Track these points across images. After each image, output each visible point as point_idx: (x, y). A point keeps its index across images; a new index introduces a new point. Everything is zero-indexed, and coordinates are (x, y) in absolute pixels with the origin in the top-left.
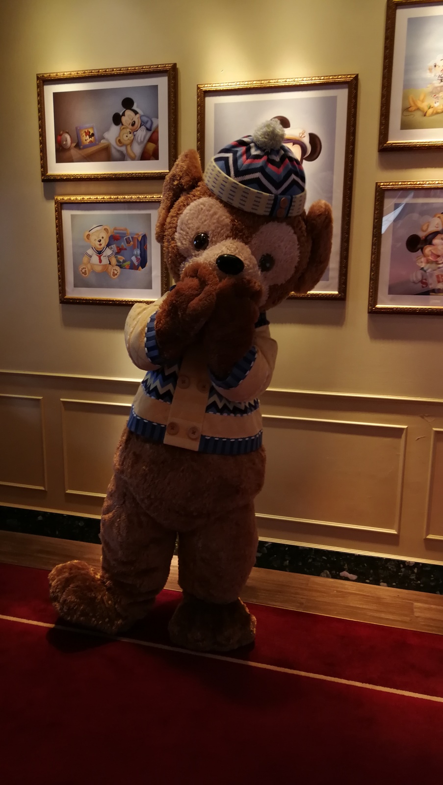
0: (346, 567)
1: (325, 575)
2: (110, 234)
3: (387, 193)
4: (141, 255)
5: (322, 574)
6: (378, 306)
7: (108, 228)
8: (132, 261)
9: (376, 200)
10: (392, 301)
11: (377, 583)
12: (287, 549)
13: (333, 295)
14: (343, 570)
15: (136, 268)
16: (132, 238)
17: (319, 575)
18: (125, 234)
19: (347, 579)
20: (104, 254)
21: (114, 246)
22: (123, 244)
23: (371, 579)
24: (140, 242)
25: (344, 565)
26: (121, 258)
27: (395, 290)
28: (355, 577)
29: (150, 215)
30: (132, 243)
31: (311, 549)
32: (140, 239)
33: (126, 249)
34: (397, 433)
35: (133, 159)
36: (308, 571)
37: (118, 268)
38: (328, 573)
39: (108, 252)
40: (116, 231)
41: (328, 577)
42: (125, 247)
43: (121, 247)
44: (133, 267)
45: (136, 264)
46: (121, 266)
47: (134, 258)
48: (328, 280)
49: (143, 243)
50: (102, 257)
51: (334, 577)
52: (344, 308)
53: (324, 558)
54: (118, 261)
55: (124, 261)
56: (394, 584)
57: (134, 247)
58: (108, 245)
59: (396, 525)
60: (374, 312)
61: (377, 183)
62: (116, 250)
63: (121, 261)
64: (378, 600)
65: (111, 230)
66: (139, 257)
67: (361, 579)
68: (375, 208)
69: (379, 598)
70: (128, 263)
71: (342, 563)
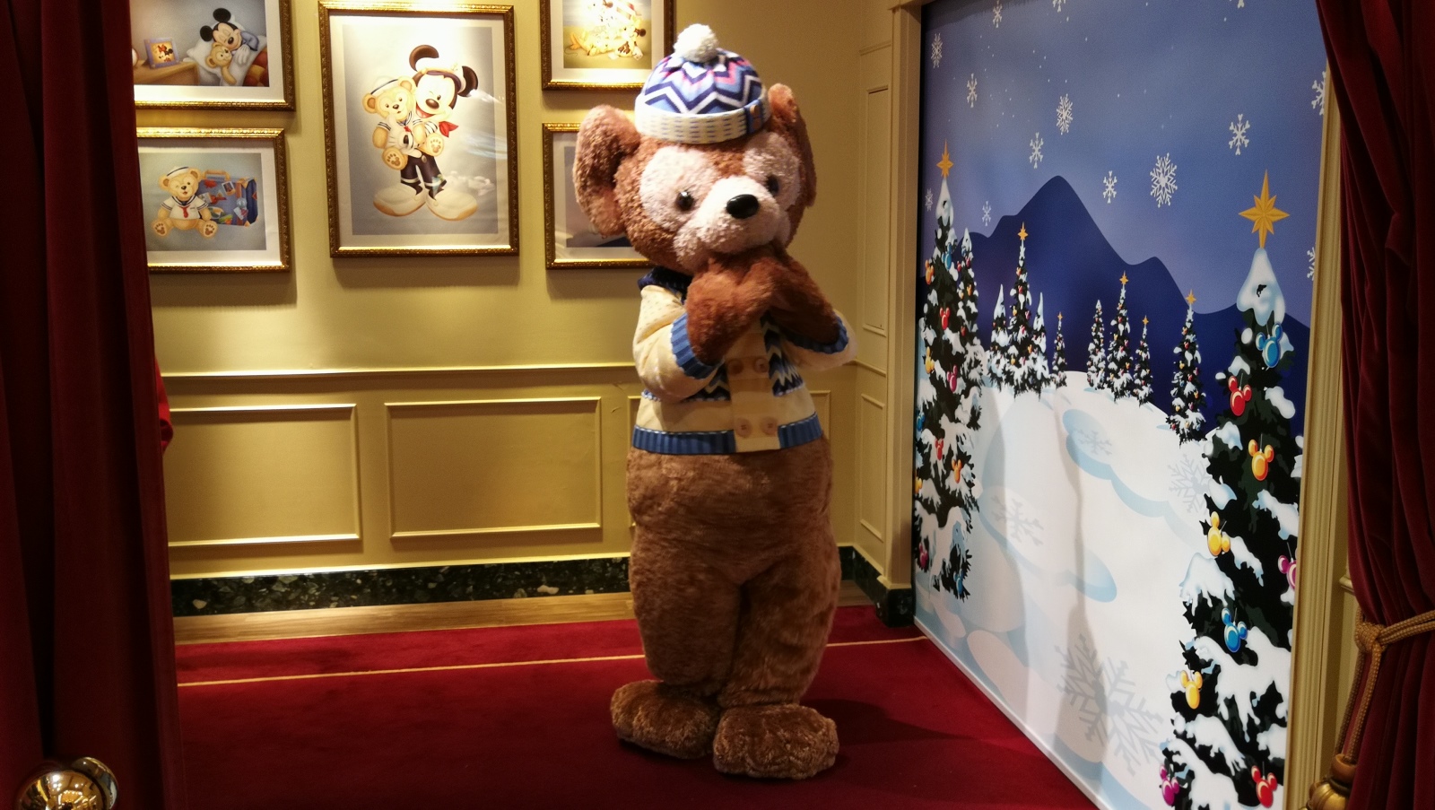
0: (544, 579)
1: (519, 595)
2: (199, 179)
3: (555, 137)
4: (248, 206)
5: (516, 595)
6: (557, 261)
7: (196, 171)
8: (235, 214)
9: (544, 143)
10: (573, 254)
11: (581, 591)
12: (469, 570)
13: (505, 250)
14: (540, 584)
15: (242, 223)
16: (234, 184)
17: (512, 597)
18: (223, 180)
19: (546, 594)
20: (192, 205)
21: (207, 195)
22: (220, 192)
23: (574, 588)
24: (247, 189)
25: (541, 578)
26: (218, 210)
27: (573, 243)
28: (555, 590)
29: (260, 154)
30: (234, 190)
31: (499, 565)
32: (245, 185)
33: (225, 199)
34: (589, 407)
35: (232, 84)
36: (498, 594)
37: (214, 224)
38: (523, 591)
39: (198, 202)
40: (208, 175)
41: (523, 596)
42: (223, 196)
43: (217, 196)
44: (236, 221)
45: (242, 217)
46: (218, 222)
47: (237, 211)
48: (497, 232)
49: (251, 190)
50: (188, 210)
51: (531, 595)
52: (517, 264)
53: (517, 573)
54: (214, 214)
55: (223, 215)
56: (601, 589)
57: (237, 196)
58: (197, 194)
59: (598, 517)
60: (553, 269)
61: (543, 125)
62: (210, 201)
63: (219, 214)
64: (587, 605)
65: (202, 175)
66: (246, 209)
67: (562, 592)
68: (544, 151)
69: (586, 604)
70: (230, 216)
71: (539, 576)
